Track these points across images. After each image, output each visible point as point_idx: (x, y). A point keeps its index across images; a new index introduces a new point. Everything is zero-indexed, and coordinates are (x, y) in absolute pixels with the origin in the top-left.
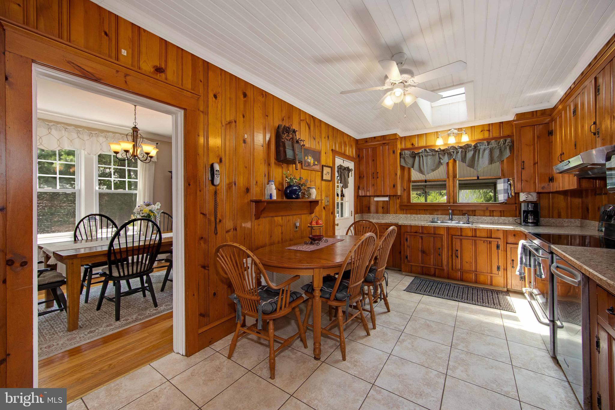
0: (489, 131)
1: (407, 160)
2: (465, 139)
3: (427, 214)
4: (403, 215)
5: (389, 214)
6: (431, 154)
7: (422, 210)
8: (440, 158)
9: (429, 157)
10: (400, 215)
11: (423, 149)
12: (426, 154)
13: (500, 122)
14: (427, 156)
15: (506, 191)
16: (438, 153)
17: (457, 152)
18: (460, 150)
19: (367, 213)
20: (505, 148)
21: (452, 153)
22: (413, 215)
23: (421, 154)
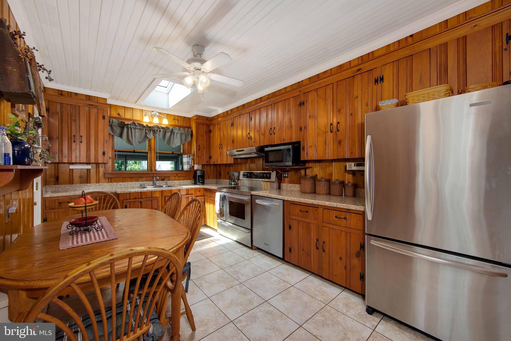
0: (178, 120)
1: (114, 128)
2: (165, 122)
3: (133, 182)
4: (108, 184)
5: (90, 183)
6: (139, 127)
7: (128, 177)
8: (146, 133)
9: (137, 130)
10: (105, 184)
11: (131, 122)
12: (134, 127)
13: (184, 117)
14: (135, 129)
15: (188, 163)
16: (145, 128)
17: (160, 131)
18: (162, 130)
19: (55, 184)
20: (188, 134)
21: (156, 131)
22: (119, 183)
23: (129, 126)
